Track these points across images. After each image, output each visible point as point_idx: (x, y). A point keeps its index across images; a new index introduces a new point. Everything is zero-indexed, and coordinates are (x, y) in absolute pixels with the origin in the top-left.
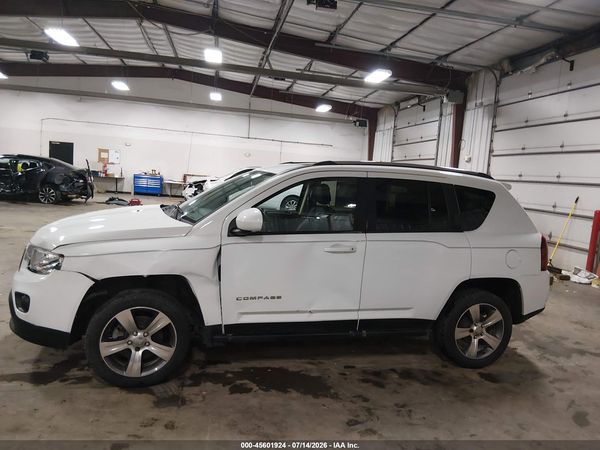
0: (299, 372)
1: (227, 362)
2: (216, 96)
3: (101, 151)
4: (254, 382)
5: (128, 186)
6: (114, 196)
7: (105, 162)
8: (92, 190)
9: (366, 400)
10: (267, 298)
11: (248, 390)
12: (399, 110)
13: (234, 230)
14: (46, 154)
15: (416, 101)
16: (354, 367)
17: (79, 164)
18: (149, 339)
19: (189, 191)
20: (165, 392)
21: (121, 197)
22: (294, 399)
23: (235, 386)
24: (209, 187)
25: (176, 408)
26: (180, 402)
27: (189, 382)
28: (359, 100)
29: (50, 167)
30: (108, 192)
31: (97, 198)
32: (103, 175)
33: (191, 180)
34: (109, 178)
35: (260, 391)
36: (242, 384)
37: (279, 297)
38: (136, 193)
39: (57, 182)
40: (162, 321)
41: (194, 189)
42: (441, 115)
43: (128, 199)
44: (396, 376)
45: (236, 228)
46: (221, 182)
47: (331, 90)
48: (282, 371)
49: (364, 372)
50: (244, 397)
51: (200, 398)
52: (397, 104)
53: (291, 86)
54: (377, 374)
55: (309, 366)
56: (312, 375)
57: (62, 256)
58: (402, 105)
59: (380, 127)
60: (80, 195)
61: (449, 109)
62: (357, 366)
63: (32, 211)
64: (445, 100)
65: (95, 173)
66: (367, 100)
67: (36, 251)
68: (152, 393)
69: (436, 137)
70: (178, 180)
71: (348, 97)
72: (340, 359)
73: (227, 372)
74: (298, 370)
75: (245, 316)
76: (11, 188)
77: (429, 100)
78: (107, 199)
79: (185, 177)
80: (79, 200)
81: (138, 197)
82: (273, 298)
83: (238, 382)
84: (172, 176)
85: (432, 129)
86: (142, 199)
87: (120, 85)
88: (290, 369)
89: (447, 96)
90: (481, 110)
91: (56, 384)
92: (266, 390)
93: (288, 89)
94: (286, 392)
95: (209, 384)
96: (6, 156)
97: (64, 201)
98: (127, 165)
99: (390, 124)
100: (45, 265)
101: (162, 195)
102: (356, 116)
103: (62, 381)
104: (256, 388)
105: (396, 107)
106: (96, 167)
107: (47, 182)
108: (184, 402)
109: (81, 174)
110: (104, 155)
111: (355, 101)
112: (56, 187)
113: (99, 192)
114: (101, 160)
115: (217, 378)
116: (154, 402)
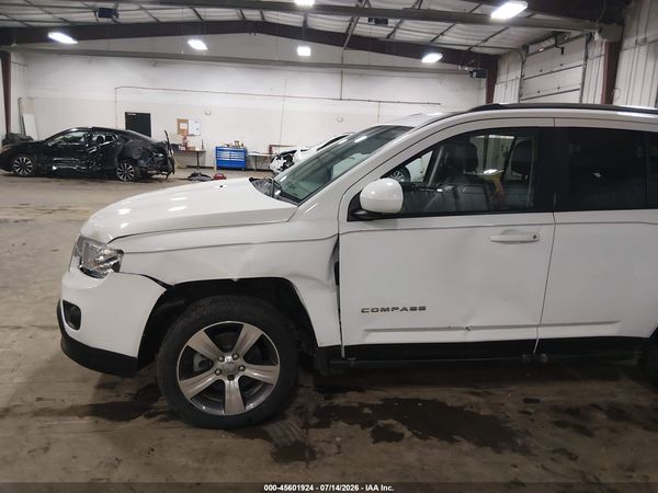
0: (462, 407)
1: (360, 390)
2: (304, 51)
3: (180, 121)
4: (404, 424)
5: (210, 160)
6: (197, 171)
7: (184, 133)
8: (173, 164)
9: (573, 457)
10: (405, 309)
11: (398, 437)
12: (527, 55)
13: (356, 212)
14: (122, 126)
15: (552, 42)
16: (537, 401)
17: (157, 136)
18: (241, 361)
19: (277, 164)
20: (286, 436)
21: (203, 172)
22: (467, 454)
23: (379, 427)
24: (299, 158)
25: (303, 464)
26: (307, 455)
27: (314, 421)
28: (476, 46)
29: (127, 140)
30: (189, 167)
31: (179, 174)
32: (183, 149)
33: (277, 151)
34: (189, 152)
35: (416, 439)
36: (387, 426)
37: (423, 309)
38: (219, 168)
39: (135, 157)
40: (251, 334)
41: (282, 161)
42: (586, 58)
43: (211, 174)
44: (601, 416)
45: (360, 208)
46: (313, 152)
47: (442, 34)
48: (438, 406)
49: (555, 409)
50: (393, 447)
51: (334, 449)
52: (525, 47)
53: (394, 32)
54: (574, 412)
55: (474, 399)
56: (482, 413)
57: (121, 252)
58: (532, 49)
59: (502, 78)
60: (160, 171)
61: (599, 50)
62: (542, 399)
63: (109, 190)
64: (597, 37)
65: (175, 147)
66: (486, 44)
67: (88, 245)
68: (266, 437)
69: (579, 87)
70: (263, 151)
71: (463, 42)
72: (513, 387)
73: (363, 405)
74: (460, 404)
75: (373, 334)
76: (88, 165)
77: (570, 40)
78: (189, 174)
79: (271, 147)
80: (160, 176)
81: (221, 172)
82: (413, 309)
83: (381, 422)
84: (257, 147)
85: (573, 77)
86: (226, 173)
87: (197, 44)
88: (449, 404)
89: (600, 32)
90: (643, 49)
91: (141, 421)
92: (423, 437)
93: (389, 36)
94: (452, 441)
95: (342, 424)
96: (80, 130)
97: (144, 178)
98: (209, 137)
99: (516, 74)
100: (102, 263)
101: (246, 170)
102: (471, 66)
103: (149, 416)
104: (408, 434)
105: (523, 51)
106: (176, 140)
107: (124, 157)
108: (313, 455)
109: (160, 148)
110: (183, 126)
111: (471, 47)
112: (135, 163)
113: (179, 168)
114: (180, 131)
115: (351, 415)
116: (272, 454)
